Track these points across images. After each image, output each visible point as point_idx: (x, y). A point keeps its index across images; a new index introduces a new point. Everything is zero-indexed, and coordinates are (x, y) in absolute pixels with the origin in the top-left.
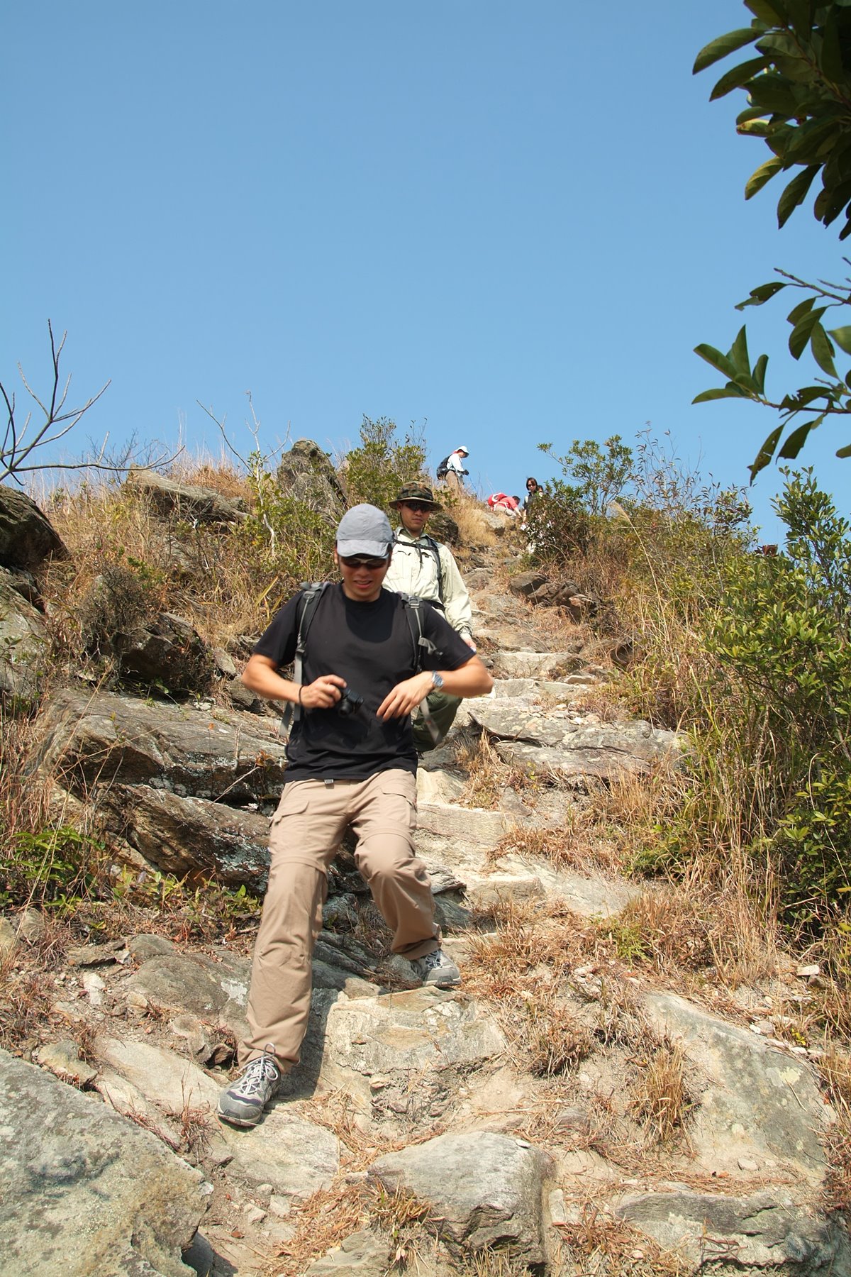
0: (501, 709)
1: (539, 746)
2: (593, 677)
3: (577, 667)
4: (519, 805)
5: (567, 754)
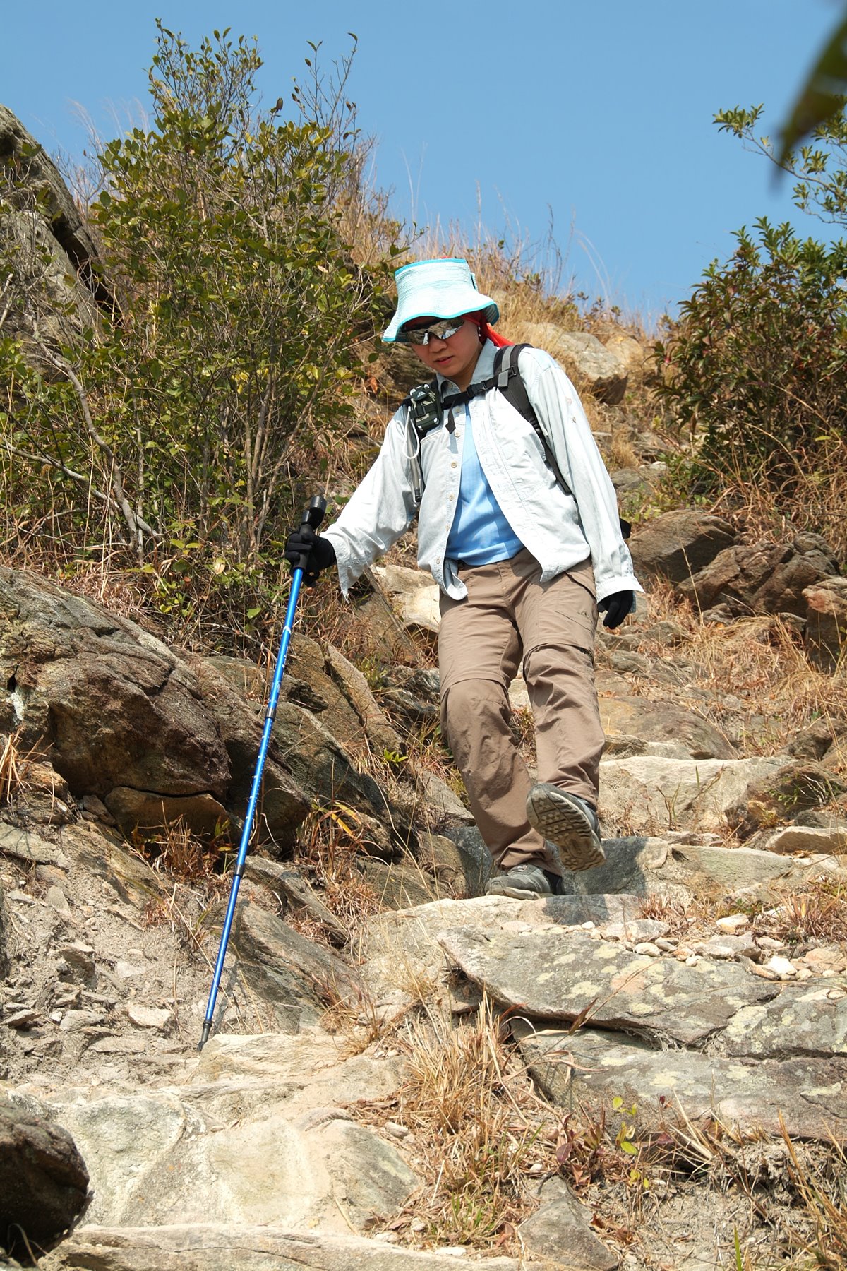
1: (653, 1044)
3: (808, 800)
4: (580, 1237)
5: (739, 1072)
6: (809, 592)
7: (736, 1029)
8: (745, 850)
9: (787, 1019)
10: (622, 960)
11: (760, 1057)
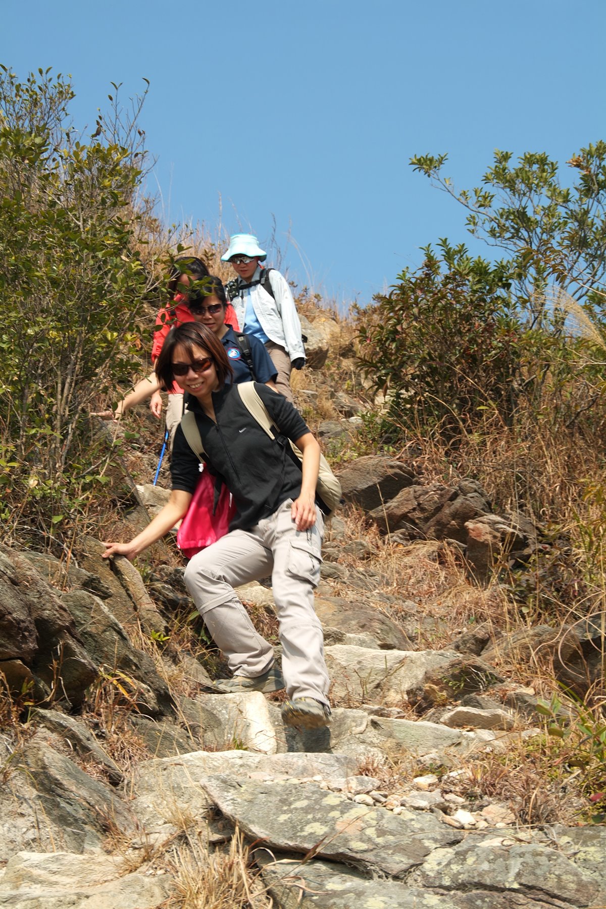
0: (280, 779)
1: (366, 874)
2: (508, 714)
3: (472, 686)
5: (432, 899)
6: (470, 524)
7: (431, 865)
8: (420, 723)
9: (470, 860)
10: (345, 807)
11: (448, 889)
